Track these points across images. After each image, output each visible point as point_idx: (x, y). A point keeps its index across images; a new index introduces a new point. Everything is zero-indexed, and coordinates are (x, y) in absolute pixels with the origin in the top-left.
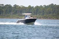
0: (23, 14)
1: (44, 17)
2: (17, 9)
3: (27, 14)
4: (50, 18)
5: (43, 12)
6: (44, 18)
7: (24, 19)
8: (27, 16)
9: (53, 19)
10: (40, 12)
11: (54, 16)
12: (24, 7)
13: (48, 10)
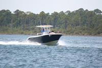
0: (38, 26)
1: (68, 32)
2: (21, 18)
3: (44, 26)
4: (77, 34)
5: (66, 22)
6: (66, 34)
7: (39, 35)
8: (45, 30)
9: (83, 35)
10: (60, 23)
11: (84, 30)
12: (33, 13)
13: (73, 19)
